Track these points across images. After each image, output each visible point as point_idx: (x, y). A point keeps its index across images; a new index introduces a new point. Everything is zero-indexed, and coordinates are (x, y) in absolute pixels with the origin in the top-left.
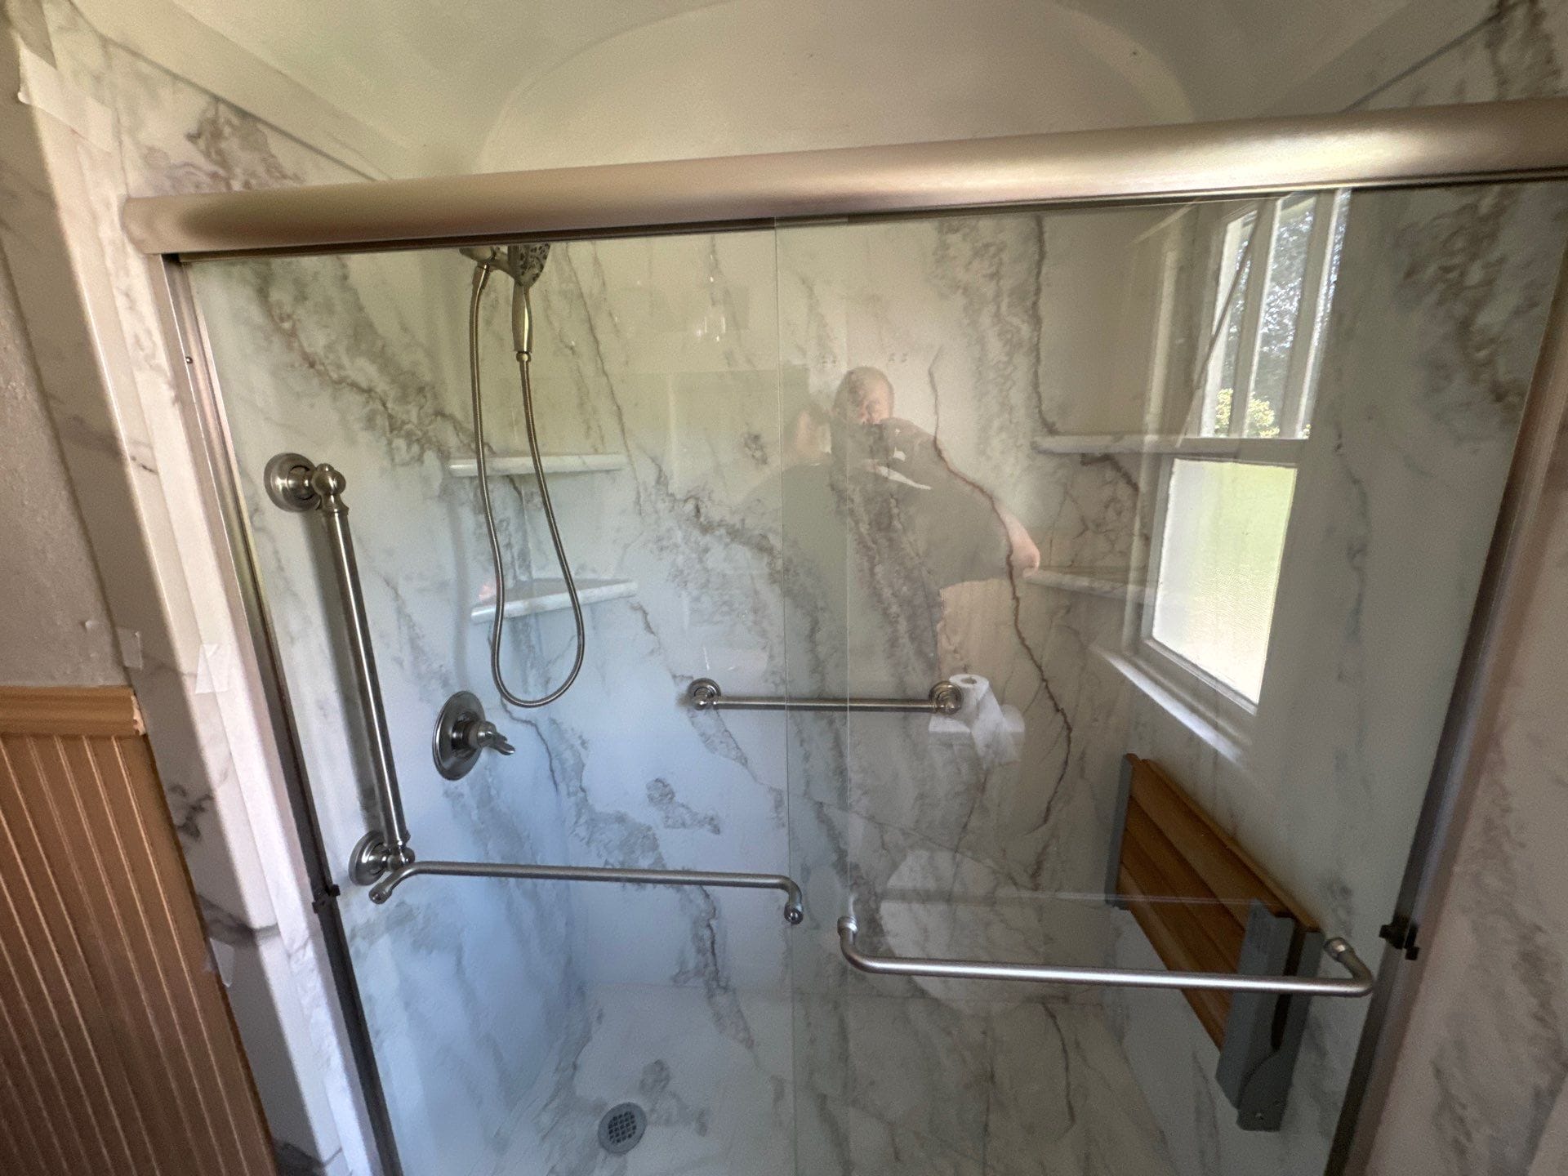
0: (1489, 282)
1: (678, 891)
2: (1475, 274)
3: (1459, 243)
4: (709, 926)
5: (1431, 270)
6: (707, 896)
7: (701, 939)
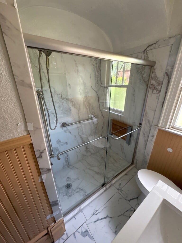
0: (144, 73)
1: (62, 155)
2: (143, 72)
3: (142, 69)
4: (67, 158)
5: (140, 71)
6: (66, 154)
7: (66, 160)
